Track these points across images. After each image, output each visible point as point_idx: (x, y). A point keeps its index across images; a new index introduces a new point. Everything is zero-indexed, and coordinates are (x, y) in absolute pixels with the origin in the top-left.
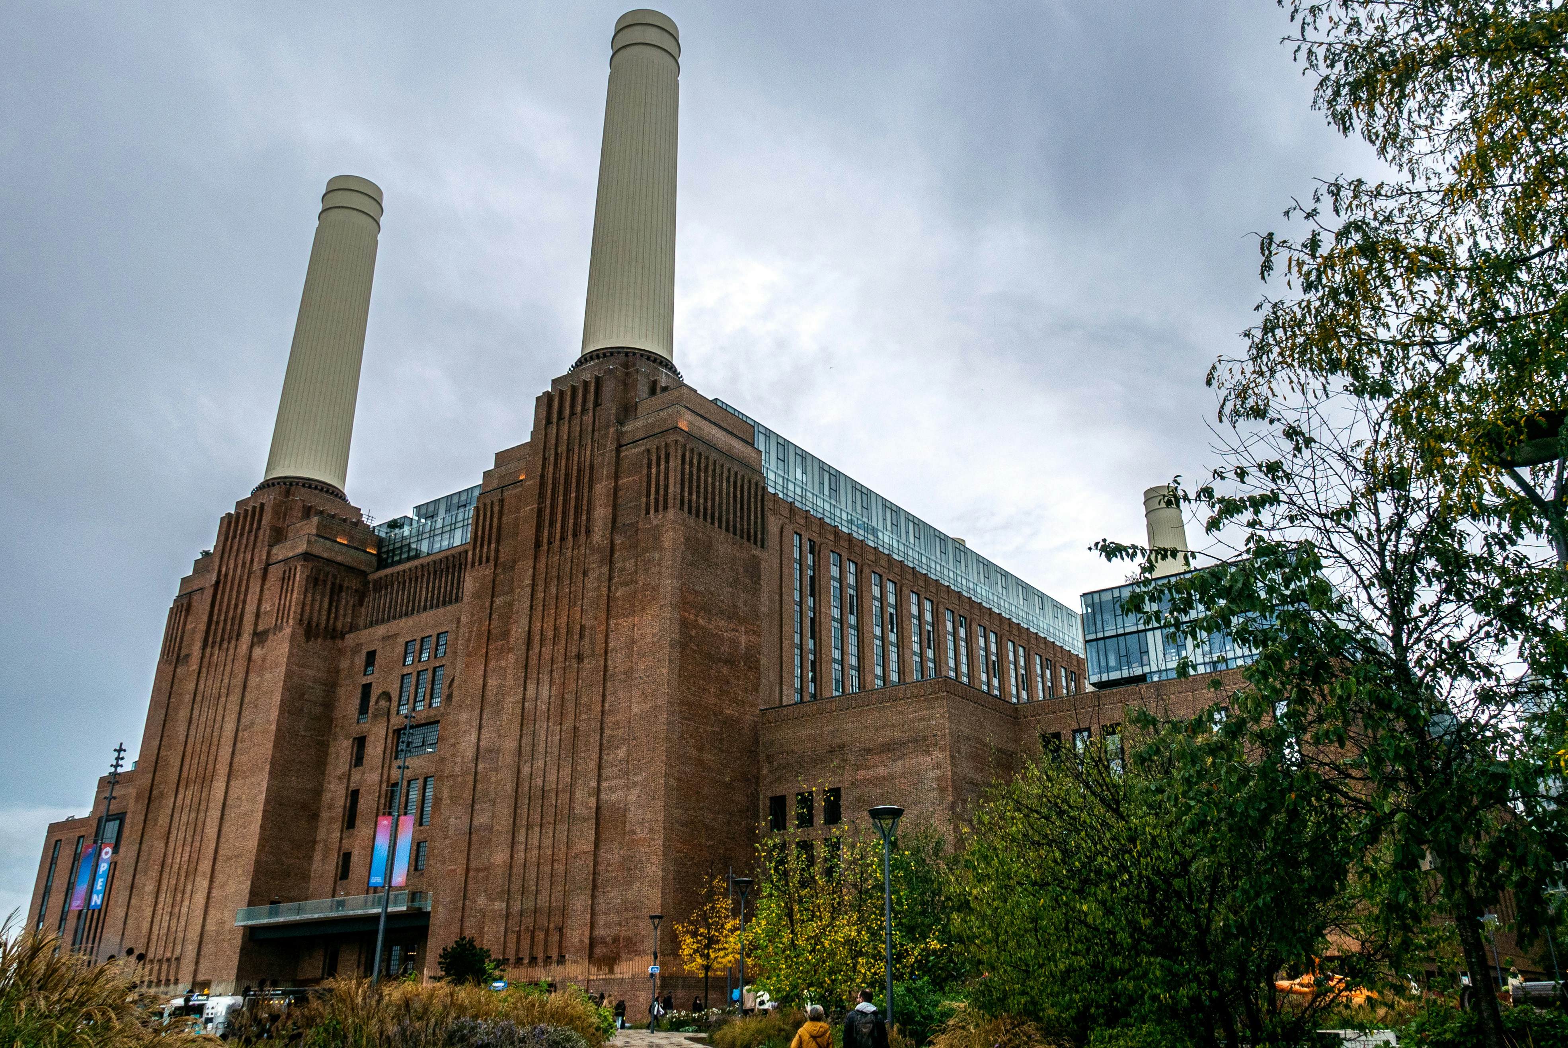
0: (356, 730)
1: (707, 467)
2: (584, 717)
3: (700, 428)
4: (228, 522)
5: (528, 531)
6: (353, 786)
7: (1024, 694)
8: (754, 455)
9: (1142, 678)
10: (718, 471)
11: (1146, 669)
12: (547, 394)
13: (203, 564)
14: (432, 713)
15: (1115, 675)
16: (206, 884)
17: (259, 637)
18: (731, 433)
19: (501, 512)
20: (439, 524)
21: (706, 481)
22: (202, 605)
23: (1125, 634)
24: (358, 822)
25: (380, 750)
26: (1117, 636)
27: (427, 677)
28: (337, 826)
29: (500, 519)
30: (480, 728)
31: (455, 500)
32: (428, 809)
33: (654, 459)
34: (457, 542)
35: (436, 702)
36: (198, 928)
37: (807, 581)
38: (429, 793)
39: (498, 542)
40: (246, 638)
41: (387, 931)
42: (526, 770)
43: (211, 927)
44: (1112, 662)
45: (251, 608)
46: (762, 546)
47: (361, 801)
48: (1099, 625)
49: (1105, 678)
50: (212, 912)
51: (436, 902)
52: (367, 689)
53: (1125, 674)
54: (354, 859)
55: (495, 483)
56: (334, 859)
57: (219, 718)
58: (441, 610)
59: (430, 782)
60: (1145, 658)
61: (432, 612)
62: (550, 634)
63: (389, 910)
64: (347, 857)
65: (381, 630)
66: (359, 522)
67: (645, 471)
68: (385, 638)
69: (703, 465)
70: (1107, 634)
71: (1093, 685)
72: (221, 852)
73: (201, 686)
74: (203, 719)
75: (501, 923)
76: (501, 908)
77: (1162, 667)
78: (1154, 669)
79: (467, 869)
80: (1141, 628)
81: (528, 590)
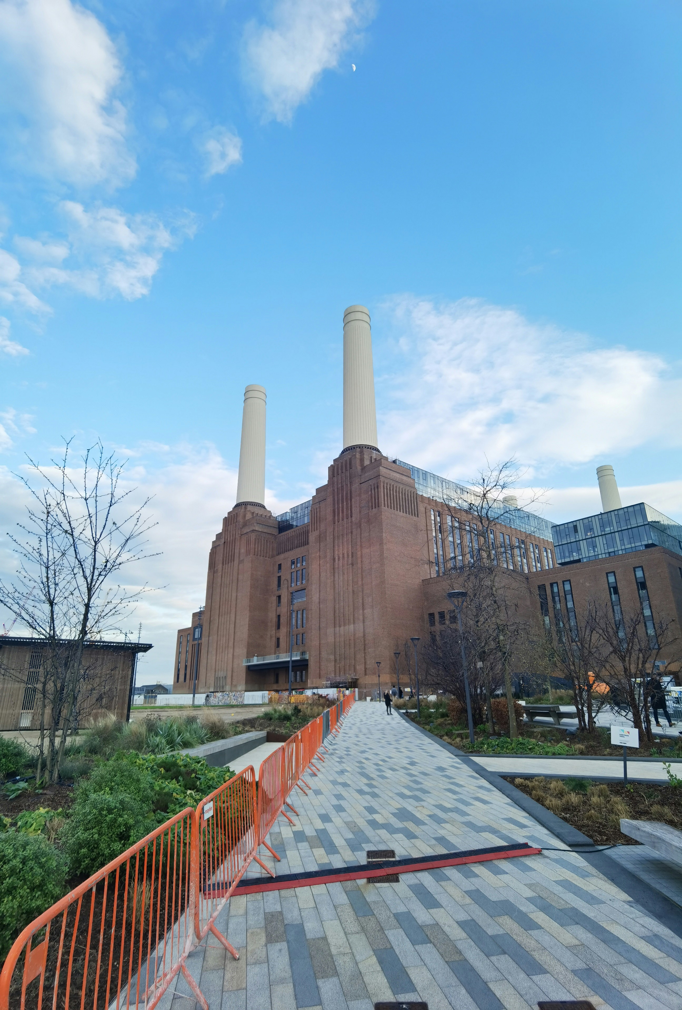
0: (277, 593)
1: (393, 489)
2: (355, 586)
3: (389, 474)
4: (226, 520)
5: (330, 517)
6: (278, 614)
7: (539, 565)
8: (412, 481)
9: (579, 561)
10: (398, 490)
11: (581, 557)
12: (332, 465)
13: (219, 536)
14: (303, 586)
15: (567, 560)
16: (232, 650)
17: (241, 562)
18: (402, 474)
19: (320, 511)
20: (299, 515)
21: (393, 494)
22: (220, 550)
23: (571, 543)
24: (281, 627)
25: (286, 600)
26: (567, 543)
27: (300, 573)
28: (274, 628)
29: (320, 514)
30: (320, 591)
31: (304, 505)
32: (304, 621)
33: (373, 488)
34: (306, 522)
35: (304, 582)
36: (231, 666)
37: (438, 528)
38: (304, 616)
39: (320, 523)
40: (236, 561)
41: (292, 666)
42: (337, 607)
43: (235, 666)
44: (567, 554)
45: (237, 551)
46: (418, 516)
47: (281, 619)
48: (560, 540)
49: (563, 561)
50: (235, 660)
51: (310, 656)
52: (279, 578)
53: (572, 559)
54: (281, 640)
55: (317, 501)
56: (274, 640)
57: (230, 591)
58: (302, 548)
59: (305, 611)
60: (580, 552)
61: (299, 548)
62: (341, 556)
63: (293, 659)
64: (278, 639)
65: (282, 556)
66: (271, 516)
67: (370, 493)
68: (284, 559)
69: (391, 489)
70: (563, 543)
71: (559, 564)
72: (236, 639)
73: (223, 581)
74: (225, 592)
75: (333, 663)
76: (332, 657)
77: (587, 555)
78: (584, 556)
79: (320, 644)
80: (577, 539)
81: (332, 540)
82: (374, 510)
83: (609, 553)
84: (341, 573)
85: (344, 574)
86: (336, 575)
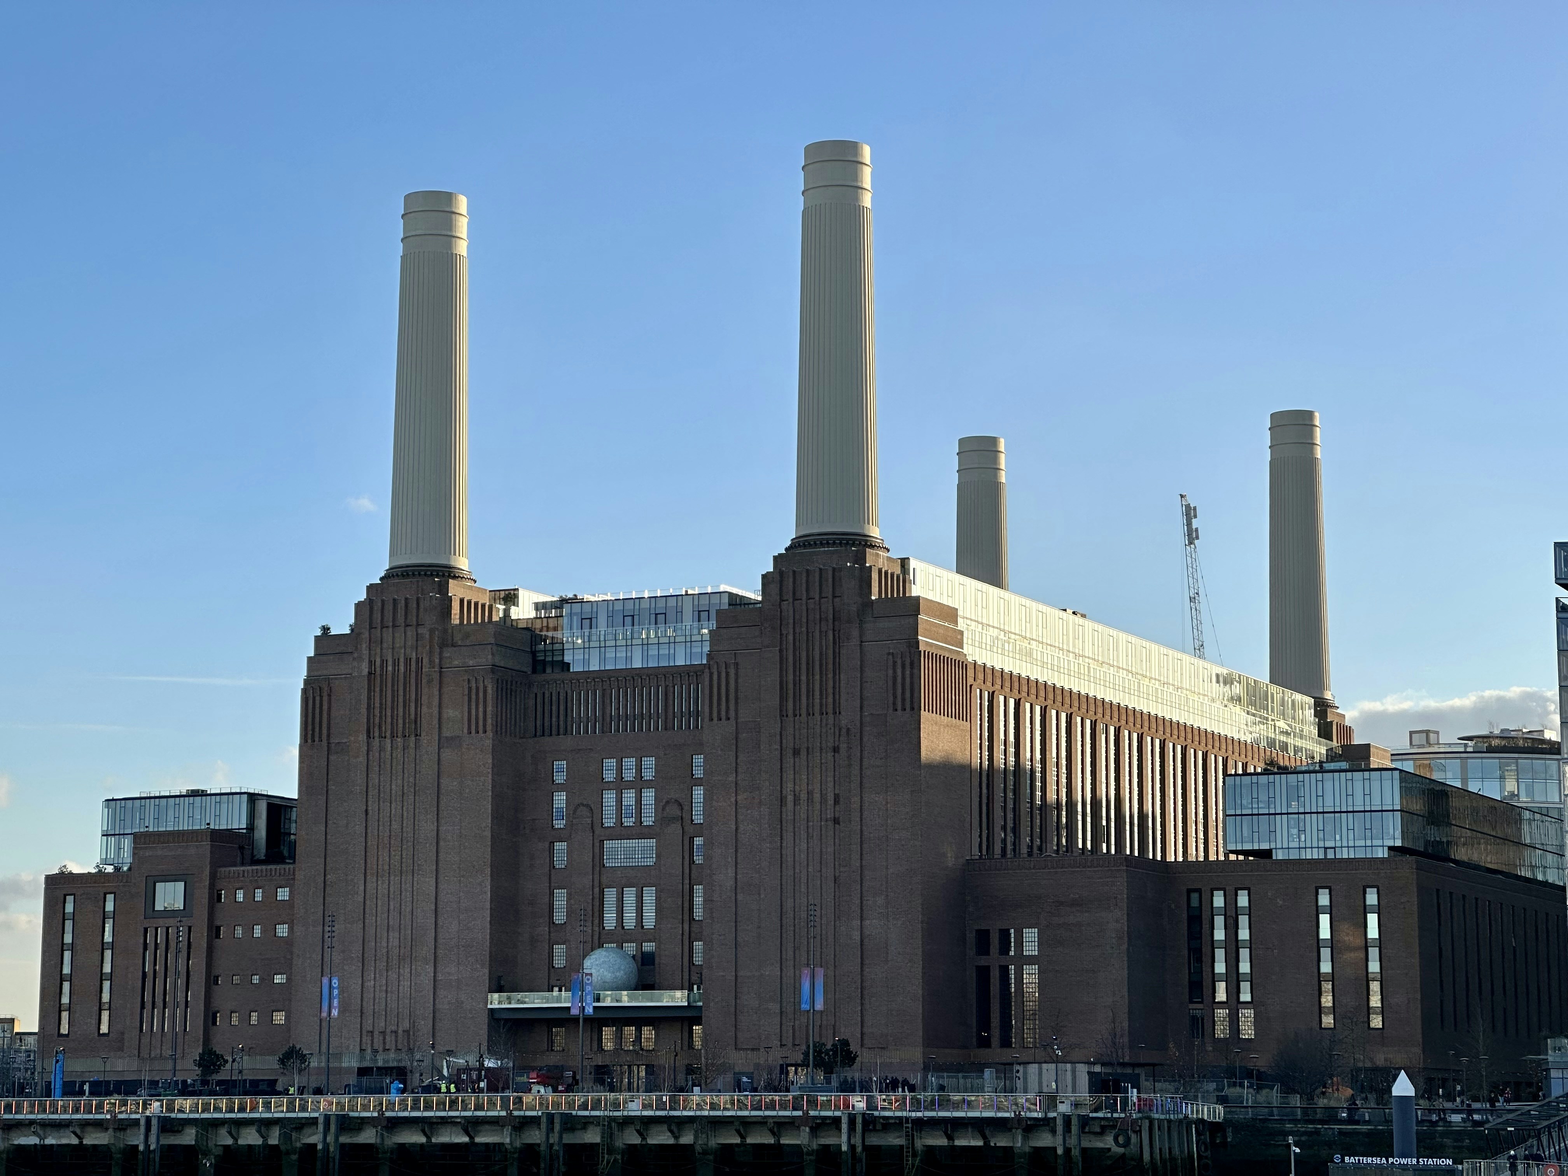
0: (552, 835)
1: (936, 667)
2: (843, 869)
3: (931, 633)
5: (771, 700)
9: (1269, 852)
10: (942, 666)
11: (1273, 846)
14: (643, 830)
17: (446, 744)
19: (737, 675)
21: (936, 678)
22: (354, 693)
23: (1258, 815)
25: (587, 858)
27: (632, 796)
29: (736, 681)
32: (648, 914)
33: (899, 662)
35: (648, 821)
36: (430, 1005)
38: (648, 901)
39: (736, 702)
40: (429, 739)
43: (446, 1005)
46: (967, 719)
48: (1238, 804)
49: (1240, 847)
50: (442, 992)
51: (707, 999)
53: (1258, 847)
55: (725, 644)
56: (545, 948)
58: (643, 734)
59: (648, 891)
60: (1273, 837)
61: (631, 735)
62: (803, 796)
65: (569, 742)
68: (575, 751)
69: (934, 665)
70: (1244, 812)
75: (777, 1020)
76: (775, 1007)
77: (1285, 846)
78: (1279, 846)
79: (736, 976)
80: (1272, 811)
81: (778, 753)
82: (899, 712)
83: (1326, 848)
84: (804, 835)
85: (809, 837)
86: (788, 837)
